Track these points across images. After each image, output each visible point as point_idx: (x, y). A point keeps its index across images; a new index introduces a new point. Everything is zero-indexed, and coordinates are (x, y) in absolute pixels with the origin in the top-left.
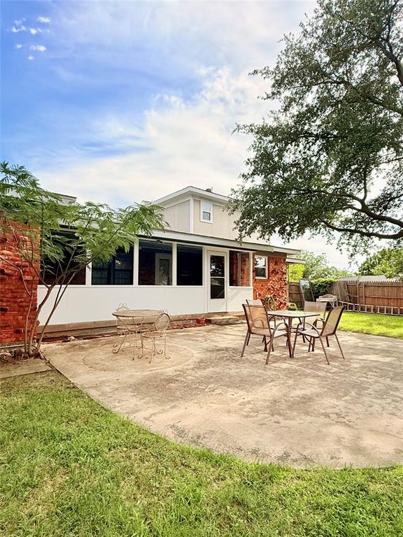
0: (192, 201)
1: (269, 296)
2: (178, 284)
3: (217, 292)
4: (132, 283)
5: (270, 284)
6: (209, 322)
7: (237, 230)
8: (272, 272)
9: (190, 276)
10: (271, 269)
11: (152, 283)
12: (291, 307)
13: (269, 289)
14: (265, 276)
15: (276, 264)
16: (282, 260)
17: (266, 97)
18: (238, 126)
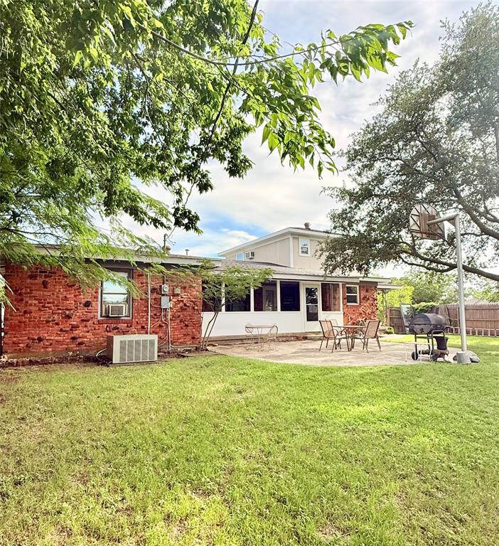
0: (291, 239)
1: (360, 320)
2: (281, 310)
3: (312, 317)
4: (249, 310)
5: (361, 309)
6: (305, 338)
7: (323, 270)
8: (364, 298)
9: (290, 303)
10: (362, 296)
11: (261, 310)
12: (388, 331)
13: (361, 314)
14: (356, 302)
15: (367, 291)
16: (373, 288)
17: (342, 169)
18: (324, 188)
